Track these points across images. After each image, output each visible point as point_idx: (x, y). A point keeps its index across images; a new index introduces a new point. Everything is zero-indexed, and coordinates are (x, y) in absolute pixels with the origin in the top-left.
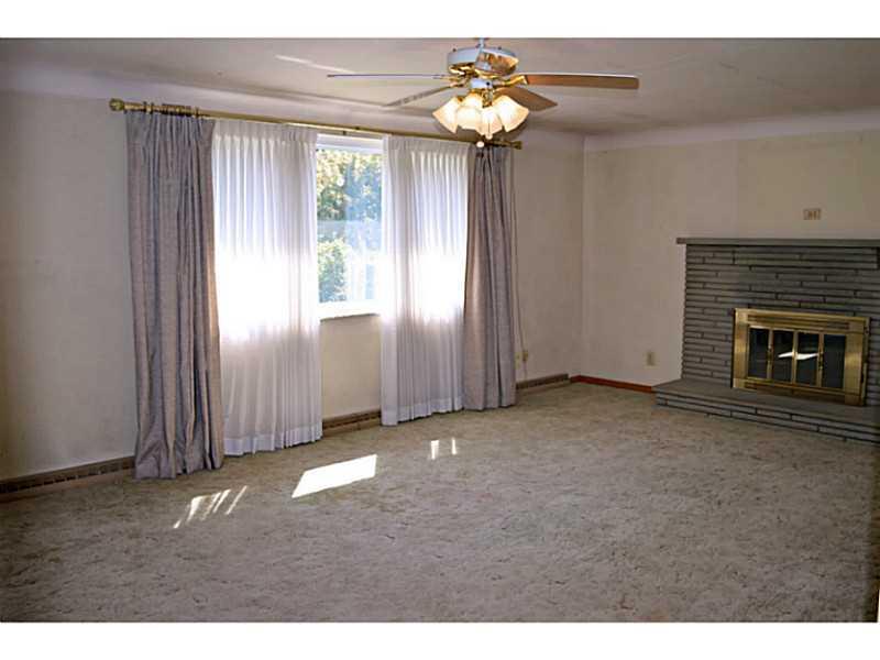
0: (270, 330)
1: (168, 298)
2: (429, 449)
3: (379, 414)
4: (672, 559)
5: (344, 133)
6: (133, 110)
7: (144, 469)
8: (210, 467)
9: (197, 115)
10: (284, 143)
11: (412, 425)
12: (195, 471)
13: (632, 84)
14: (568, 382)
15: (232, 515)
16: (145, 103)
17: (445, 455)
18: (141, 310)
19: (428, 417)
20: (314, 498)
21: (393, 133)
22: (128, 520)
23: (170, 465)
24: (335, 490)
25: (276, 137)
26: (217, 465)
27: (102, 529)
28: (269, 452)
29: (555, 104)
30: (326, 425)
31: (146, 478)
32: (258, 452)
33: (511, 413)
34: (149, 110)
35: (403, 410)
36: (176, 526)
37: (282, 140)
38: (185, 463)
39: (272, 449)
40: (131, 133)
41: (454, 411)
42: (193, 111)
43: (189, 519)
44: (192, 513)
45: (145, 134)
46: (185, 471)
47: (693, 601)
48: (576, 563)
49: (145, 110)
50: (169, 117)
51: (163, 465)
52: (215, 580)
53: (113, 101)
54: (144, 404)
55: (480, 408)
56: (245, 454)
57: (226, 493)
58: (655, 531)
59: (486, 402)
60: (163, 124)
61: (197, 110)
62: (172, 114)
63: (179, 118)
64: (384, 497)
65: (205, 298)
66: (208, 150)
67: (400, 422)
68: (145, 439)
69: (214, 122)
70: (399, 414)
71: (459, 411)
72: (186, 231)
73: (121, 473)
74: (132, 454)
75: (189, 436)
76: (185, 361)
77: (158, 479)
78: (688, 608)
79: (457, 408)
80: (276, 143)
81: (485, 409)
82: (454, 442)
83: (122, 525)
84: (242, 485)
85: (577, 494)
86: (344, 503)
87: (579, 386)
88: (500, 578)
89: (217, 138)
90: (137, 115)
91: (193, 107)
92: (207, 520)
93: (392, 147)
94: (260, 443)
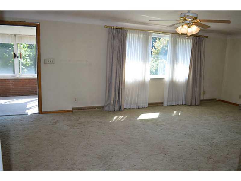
0: (137, 80)
1: (114, 71)
2: (173, 113)
3: (163, 103)
4: (228, 149)
5: (160, 33)
6: (109, 28)
7: (106, 109)
8: (120, 110)
9: (124, 29)
10: (144, 36)
11: (170, 107)
12: (117, 111)
13: (229, 22)
14: (216, 101)
15: (122, 121)
16: (112, 26)
17: (177, 115)
18: (108, 73)
19: (175, 105)
20: (142, 120)
21: (172, 33)
22: (100, 119)
23: (112, 109)
24: (147, 119)
25: (142, 34)
26: (122, 110)
27: (95, 120)
28: (135, 109)
29: (210, 27)
30: (149, 104)
31: (106, 111)
32: (132, 108)
33: (197, 107)
34: (113, 28)
35: (169, 103)
36: (110, 122)
37: (144, 35)
38: (115, 109)
39: (135, 108)
40: (109, 33)
41: (182, 105)
42: (123, 28)
43: (113, 121)
44: (114, 119)
45: (112, 33)
46: (115, 110)
47: (230, 160)
48: (201, 146)
49: (112, 28)
50: (117, 29)
51: (110, 108)
52: (114, 134)
53: (105, 26)
54: (107, 94)
55: (189, 105)
56: (129, 109)
57: (123, 116)
58: (226, 141)
59: (191, 103)
60: (116, 31)
61: (124, 28)
62: (118, 29)
63: (119, 30)
64: (158, 122)
65: (122, 72)
66: (126, 37)
67: (168, 106)
68: (107, 102)
69: (127, 31)
70: (168, 104)
71: (184, 105)
72: (119, 56)
73: (101, 109)
74: (104, 105)
75: (116, 103)
76: (117, 86)
77: (109, 111)
78: (228, 162)
79: (183, 104)
80: (142, 36)
81: (191, 105)
82: (180, 112)
83: (98, 120)
84: (126, 115)
85: (208, 129)
86: (148, 122)
87: (219, 102)
88: (180, 145)
89: (128, 35)
90: (110, 29)
91: (123, 27)
92: (117, 121)
93: (172, 37)
94: (133, 106)
